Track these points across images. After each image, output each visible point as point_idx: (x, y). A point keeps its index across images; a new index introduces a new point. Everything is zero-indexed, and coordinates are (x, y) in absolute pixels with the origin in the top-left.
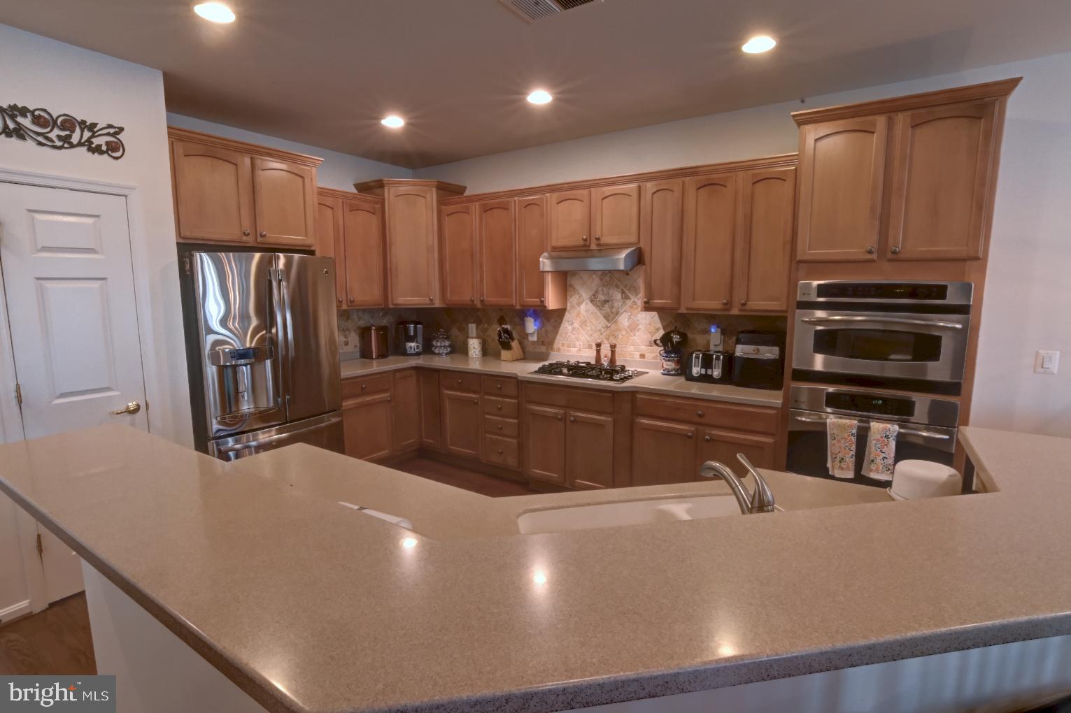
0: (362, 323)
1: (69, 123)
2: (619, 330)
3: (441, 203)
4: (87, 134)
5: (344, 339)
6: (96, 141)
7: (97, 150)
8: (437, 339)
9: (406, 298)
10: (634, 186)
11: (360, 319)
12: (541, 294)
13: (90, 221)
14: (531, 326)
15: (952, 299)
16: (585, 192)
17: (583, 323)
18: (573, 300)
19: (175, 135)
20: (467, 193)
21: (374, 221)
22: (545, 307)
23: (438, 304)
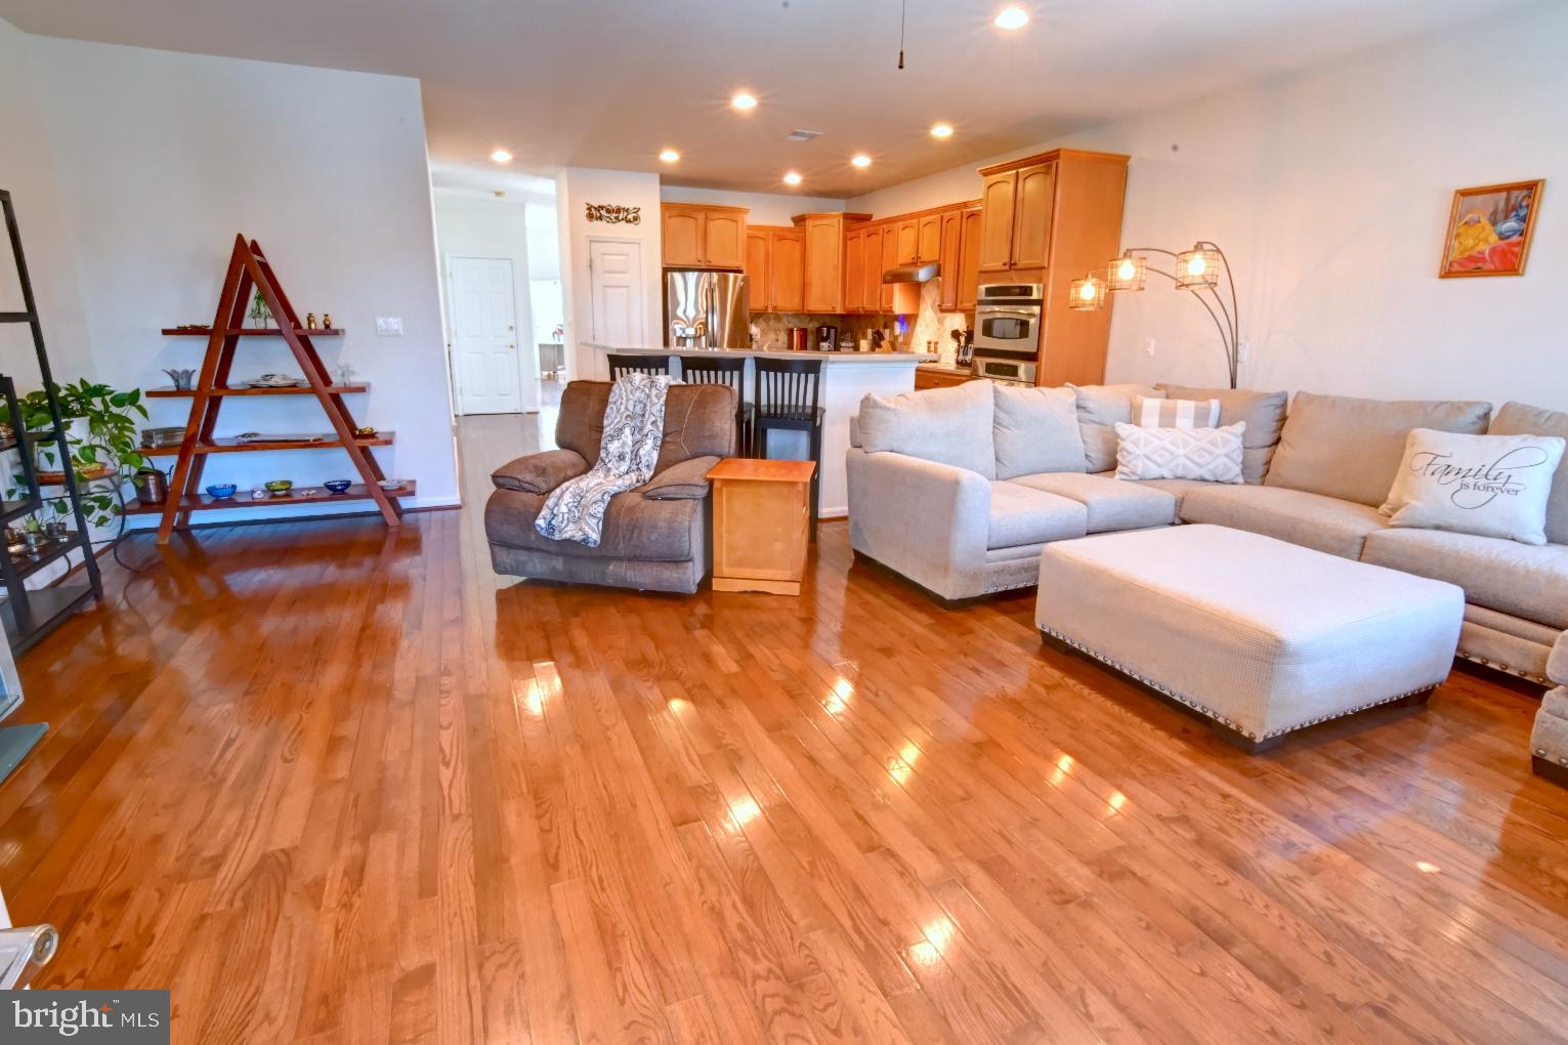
0: (790, 326)
1: (618, 210)
2: (944, 331)
3: (847, 229)
4: (625, 214)
5: (774, 336)
6: (629, 217)
7: (629, 221)
8: (843, 340)
9: (816, 305)
10: (938, 216)
11: (789, 322)
12: (890, 300)
13: (624, 258)
14: (898, 328)
15: (1035, 296)
16: (915, 221)
17: (927, 325)
18: (922, 308)
19: (667, 207)
20: (873, 219)
21: (798, 247)
22: (892, 311)
23: (839, 311)
